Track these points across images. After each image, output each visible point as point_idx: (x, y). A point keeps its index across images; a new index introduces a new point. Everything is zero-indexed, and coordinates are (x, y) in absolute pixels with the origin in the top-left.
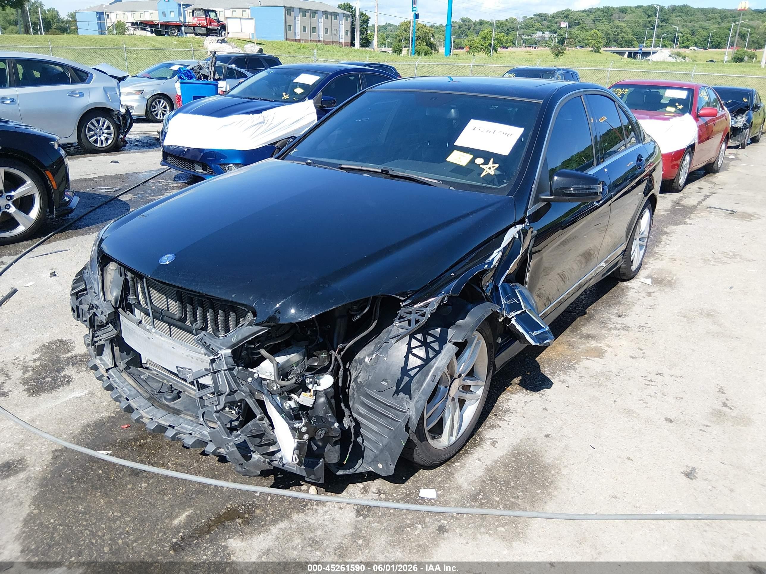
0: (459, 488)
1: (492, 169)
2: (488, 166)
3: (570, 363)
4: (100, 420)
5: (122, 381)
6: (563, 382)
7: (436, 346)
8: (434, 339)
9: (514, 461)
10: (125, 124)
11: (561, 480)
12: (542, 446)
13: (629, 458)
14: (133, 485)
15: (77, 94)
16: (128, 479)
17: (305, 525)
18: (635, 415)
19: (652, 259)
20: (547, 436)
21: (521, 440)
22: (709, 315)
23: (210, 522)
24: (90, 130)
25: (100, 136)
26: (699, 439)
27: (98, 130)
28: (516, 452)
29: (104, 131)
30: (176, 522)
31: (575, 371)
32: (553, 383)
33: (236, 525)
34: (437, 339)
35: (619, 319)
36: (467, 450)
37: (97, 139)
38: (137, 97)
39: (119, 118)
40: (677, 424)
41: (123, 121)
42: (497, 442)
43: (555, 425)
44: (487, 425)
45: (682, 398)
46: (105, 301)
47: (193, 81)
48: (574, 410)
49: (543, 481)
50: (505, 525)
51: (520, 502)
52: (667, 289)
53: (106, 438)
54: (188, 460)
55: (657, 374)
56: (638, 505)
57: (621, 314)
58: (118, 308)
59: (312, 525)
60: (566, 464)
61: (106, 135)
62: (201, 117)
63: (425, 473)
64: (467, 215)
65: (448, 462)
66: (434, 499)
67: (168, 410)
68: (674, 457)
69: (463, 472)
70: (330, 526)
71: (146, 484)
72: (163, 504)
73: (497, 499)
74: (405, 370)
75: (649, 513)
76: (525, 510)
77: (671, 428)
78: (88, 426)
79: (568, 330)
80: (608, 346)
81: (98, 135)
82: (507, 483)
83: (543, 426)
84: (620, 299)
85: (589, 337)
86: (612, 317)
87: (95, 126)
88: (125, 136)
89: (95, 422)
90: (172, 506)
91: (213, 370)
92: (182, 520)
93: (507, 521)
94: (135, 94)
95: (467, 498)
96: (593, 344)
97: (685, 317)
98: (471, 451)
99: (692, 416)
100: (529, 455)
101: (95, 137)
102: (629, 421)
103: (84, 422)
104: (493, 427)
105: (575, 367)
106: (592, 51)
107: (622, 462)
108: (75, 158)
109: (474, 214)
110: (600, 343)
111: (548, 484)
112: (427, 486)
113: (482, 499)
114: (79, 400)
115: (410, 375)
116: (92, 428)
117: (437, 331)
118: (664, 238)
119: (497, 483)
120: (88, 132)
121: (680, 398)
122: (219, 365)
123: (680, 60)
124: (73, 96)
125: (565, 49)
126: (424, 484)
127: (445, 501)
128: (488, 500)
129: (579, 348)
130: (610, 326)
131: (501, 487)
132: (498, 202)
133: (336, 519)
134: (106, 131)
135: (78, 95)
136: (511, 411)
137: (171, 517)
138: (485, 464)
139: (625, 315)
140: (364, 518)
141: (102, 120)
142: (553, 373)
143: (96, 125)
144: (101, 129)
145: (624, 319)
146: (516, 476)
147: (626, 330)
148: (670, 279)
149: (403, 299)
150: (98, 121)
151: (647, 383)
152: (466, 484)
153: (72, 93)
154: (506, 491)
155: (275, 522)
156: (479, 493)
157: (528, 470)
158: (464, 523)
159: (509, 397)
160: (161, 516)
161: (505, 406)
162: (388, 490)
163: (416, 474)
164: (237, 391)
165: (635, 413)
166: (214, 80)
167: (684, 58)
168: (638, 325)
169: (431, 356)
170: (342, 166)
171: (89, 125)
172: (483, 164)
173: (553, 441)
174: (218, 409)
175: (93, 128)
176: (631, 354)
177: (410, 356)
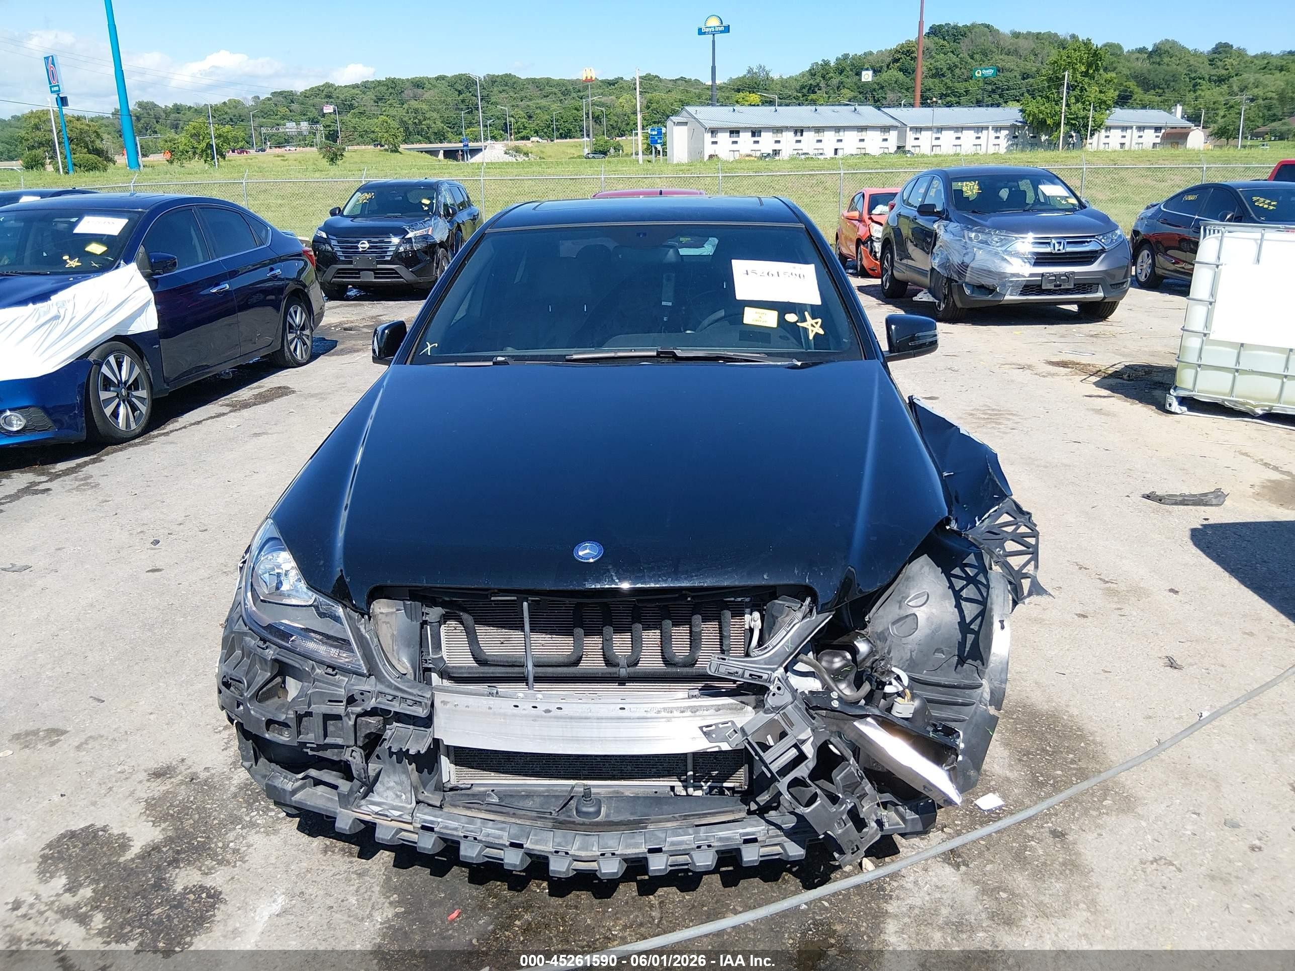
1: (817, 326)
2: (808, 323)
4: (388, 928)
5: (464, 820)
7: (982, 578)
8: (975, 570)
50: (1106, 796)
59: (924, 907)
68: (1138, 653)
70: (945, 896)
73: (1059, 772)
74: (964, 626)
77: (1095, 623)
89: (383, 936)
91: (773, 708)
95: (1030, 786)
106: (386, 150)
115: (973, 629)
119: (1034, 756)
122: (780, 697)
123: (521, 158)
125: (344, 149)
131: (1044, 758)
140: (967, 866)
152: (1008, 772)
154: (1055, 760)
157: (1042, 727)
158: (1066, 815)
162: (943, 820)
167: (526, 154)
169: (984, 593)
172: (799, 322)
174: (811, 767)
177: (963, 603)
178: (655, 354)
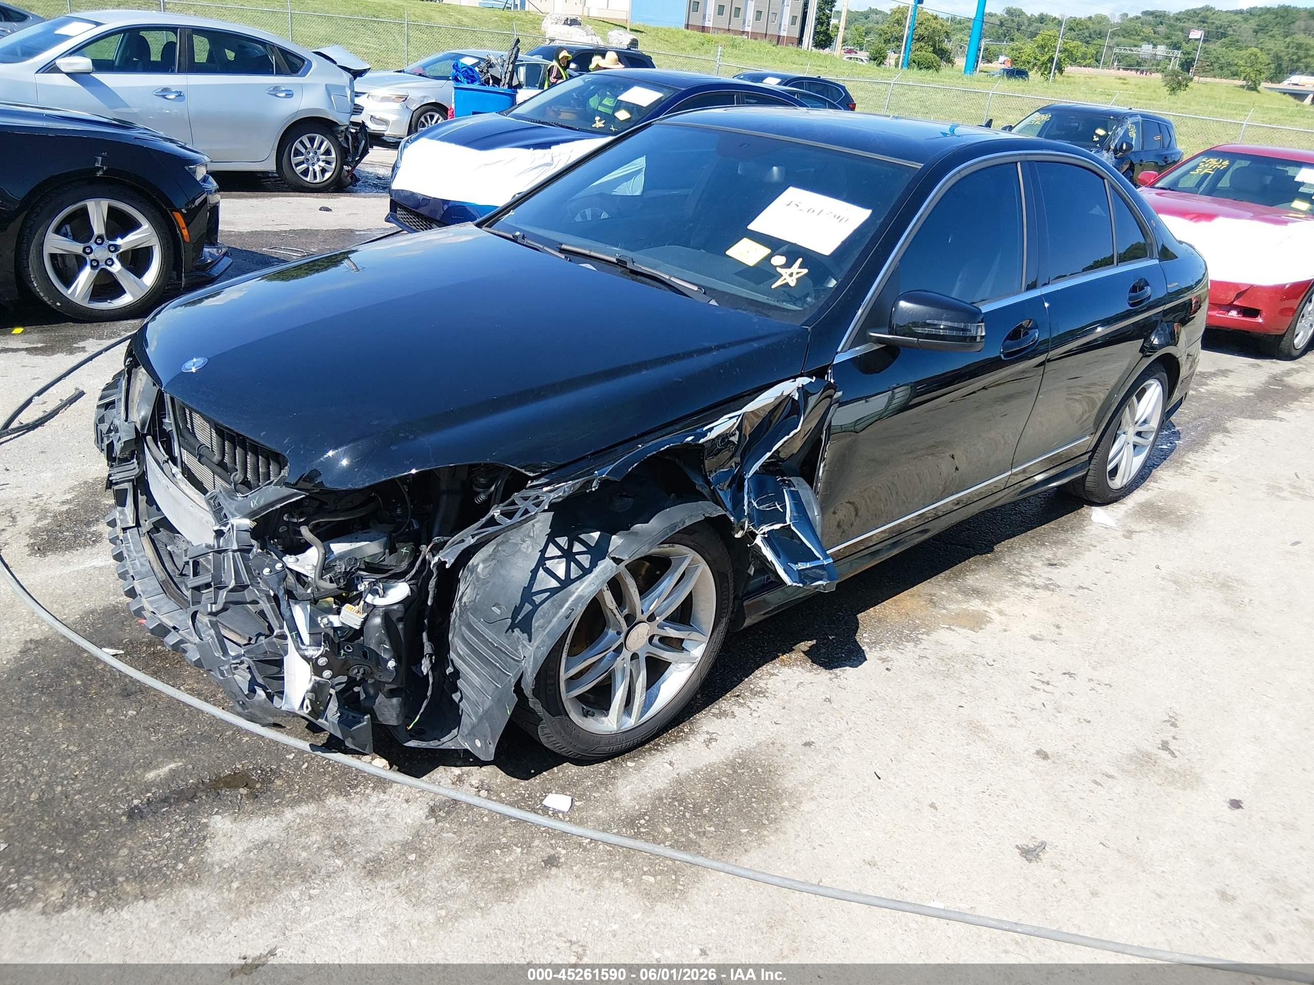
0: (615, 802)
1: (795, 277)
2: (789, 271)
3: (915, 630)
4: (114, 606)
5: (138, 549)
6: (884, 660)
7: (585, 560)
8: (585, 549)
9: (728, 776)
10: (356, 148)
11: (792, 819)
12: (791, 758)
13: (933, 806)
14: (116, 710)
15: (283, 91)
16: (113, 700)
17: (339, 815)
18: (985, 736)
19: (1171, 473)
20: (808, 744)
21: (759, 744)
22: (1225, 585)
23: (201, 786)
24: (298, 153)
25: (313, 164)
26: (1083, 795)
27: (311, 154)
28: (740, 761)
29: (321, 157)
30: (151, 775)
31: (915, 646)
32: (866, 659)
33: (236, 797)
34: (590, 550)
35: (1049, 569)
36: (659, 745)
37: (308, 168)
38: (397, 106)
39: (346, 138)
40: (1054, 762)
41: (353, 143)
42: (716, 740)
43: (830, 729)
44: (713, 710)
45: (1089, 722)
46: (126, 420)
47: (476, 86)
48: (879, 709)
49: (762, 816)
50: (660, 874)
51: (703, 842)
52: (1168, 530)
53: (110, 635)
54: (212, 688)
55: (1065, 674)
56: (906, 885)
57: (1055, 562)
58: (147, 435)
59: (350, 818)
60: (815, 794)
61: (323, 164)
62: (453, 146)
63: (570, 770)
64: (708, 350)
65: (616, 759)
66: (563, 812)
67: (182, 604)
68: (1018, 818)
69: (635, 778)
70: (378, 824)
71: (135, 713)
72: (145, 746)
73: (668, 830)
74: (528, 593)
75: (919, 902)
76: (706, 855)
77: (1040, 769)
78: (92, 612)
79: (942, 575)
80: (1001, 613)
81: (310, 162)
82: (697, 809)
83: (809, 727)
84: (1069, 535)
85: (977, 592)
86: (1035, 564)
87: (306, 148)
88: (354, 168)
89: (104, 608)
90: (156, 752)
91: (219, 547)
92: (162, 774)
93: (666, 869)
94: (393, 100)
95: (619, 819)
96: (976, 605)
97: (1175, 582)
98: (665, 746)
99: (1091, 755)
100: (760, 770)
101: (304, 166)
102: (968, 744)
103: (88, 605)
104: (722, 714)
105: (919, 640)
106: (1242, 86)
107: (917, 810)
108: (267, 197)
109: (722, 350)
110: (989, 605)
111: (766, 822)
112: (563, 790)
113: (642, 826)
114: (97, 572)
115: (534, 601)
116: (97, 616)
117: (592, 537)
118: (1217, 438)
119: (680, 805)
120: (295, 156)
121: (1085, 720)
122: (227, 542)
124: (275, 95)
125: (1192, 80)
126: (560, 786)
127: (581, 819)
128: (651, 830)
129: (944, 608)
130: (1024, 579)
131: (684, 813)
132: (777, 334)
133: (393, 816)
134: (324, 157)
135: (283, 95)
136: (767, 695)
137: (148, 767)
138: (678, 771)
139: (1062, 565)
140: (437, 822)
141: (318, 138)
142: (873, 644)
143: (309, 145)
144: (316, 153)
145: (1057, 571)
146: (718, 800)
147: (1049, 590)
148: (1184, 512)
149: (532, 475)
150: (312, 140)
151: (1038, 685)
152: (629, 798)
153: (276, 89)
154: (689, 820)
155: (296, 802)
156: (641, 816)
157: (745, 794)
158: (593, 858)
159: (776, 671)
160: (134, 763)
161: (761, 685)
162: (497, 785)
163: (555, 769)
164: (248, 586)
165: (985, 731)
166: (510, 86)
168: (1077, 583)
169: (573, 576)
170: (564, 247)
171: (297, 144)
172: (782, 267)
173: (813, 754)
174: (214, 610)
175: (303, 151)
176: (1034, 633)
177: (541, 571)
178: (614, 260)
